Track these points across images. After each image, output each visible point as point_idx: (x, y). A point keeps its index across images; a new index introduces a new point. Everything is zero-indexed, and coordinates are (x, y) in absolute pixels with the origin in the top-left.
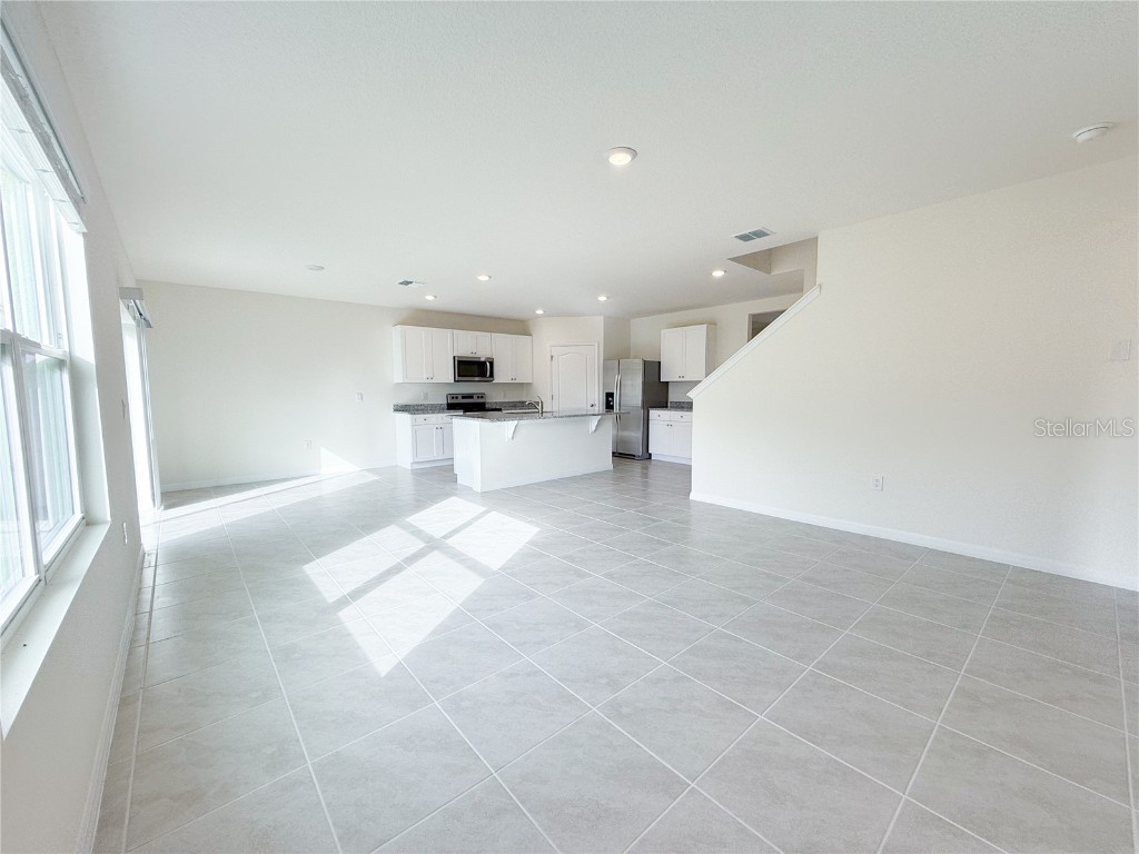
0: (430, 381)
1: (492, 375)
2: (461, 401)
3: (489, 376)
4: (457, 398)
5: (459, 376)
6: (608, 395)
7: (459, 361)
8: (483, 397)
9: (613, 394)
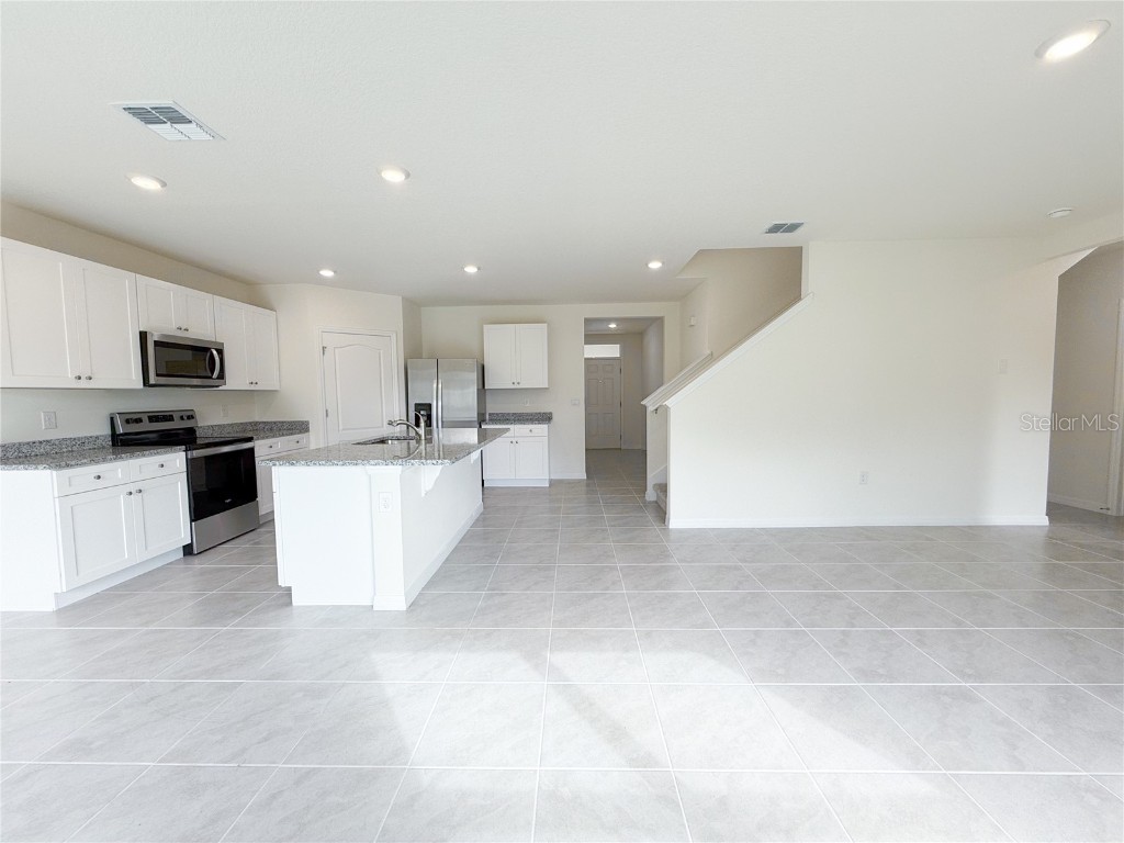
0: (83, 384)
1: (222, 376)
2: (146, 426)
3: (218, 378)
4: (139, 421)
5: (158, 375)
6: (419, 407)
7: (157, 343)
8: (191, 417)
9: (430, 405)
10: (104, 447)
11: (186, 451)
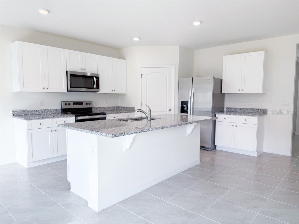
3: (96, 89)
4: (69, 104)
5: (71, 87)
6: (183, 103)
7: (71, 75)
8: (90, 104)
9: (188, 102)
10: (58, 113)
11: (75, 117)
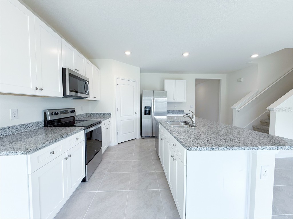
0: (38, 93)
2: (59, 116)
3: (88, 94)
4: (56, 114)
5: (70, 91)
6: (146, 108)
7: (70, 75)
8: (74, 111)
9: (150, 107)
10: (41, 128)
11: (85, 129)
